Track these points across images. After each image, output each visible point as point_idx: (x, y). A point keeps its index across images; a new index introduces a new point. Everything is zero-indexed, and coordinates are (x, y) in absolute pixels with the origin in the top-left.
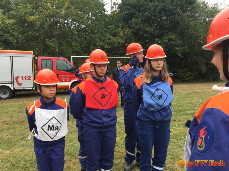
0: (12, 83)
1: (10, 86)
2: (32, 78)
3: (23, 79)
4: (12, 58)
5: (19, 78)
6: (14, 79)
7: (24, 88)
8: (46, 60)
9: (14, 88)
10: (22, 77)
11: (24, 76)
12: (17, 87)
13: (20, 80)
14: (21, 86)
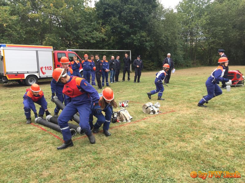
0: (38, 72)
1: (36, 74)
2: (52, 68)
3: (46, 69)
4: (37, 52)
5: (43, 68)
6: (40, 69)
7: (47, 76)
8: (61, 53)
9: (40, 76)
10: (45, 67)
11: (47, 67)
12: (42, 76)
13: (44, 70)
14: (45, 75)
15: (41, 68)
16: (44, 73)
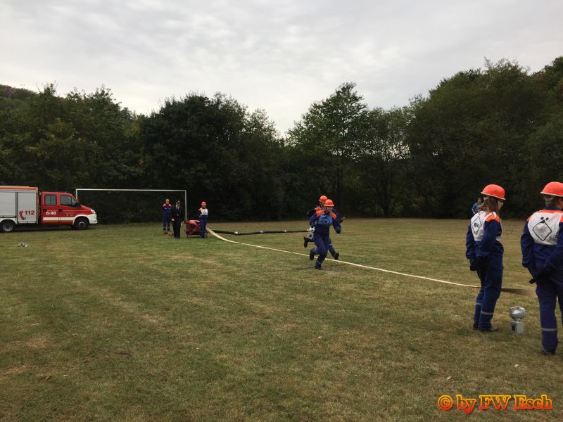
0: (16, 217)
1: (14, 220)
2: (35, 213)
3: (27, 214)
4: (17, 194)
6: (19, 214)
7: (27, 222)
8: (50, 195)
9: (18, 222)
10: (26, 212)
11: (28, 211)
12: (20, 221)
13: (24, 215)
14: (25, 221)
15: (21, 213)
16: (23, 218)
